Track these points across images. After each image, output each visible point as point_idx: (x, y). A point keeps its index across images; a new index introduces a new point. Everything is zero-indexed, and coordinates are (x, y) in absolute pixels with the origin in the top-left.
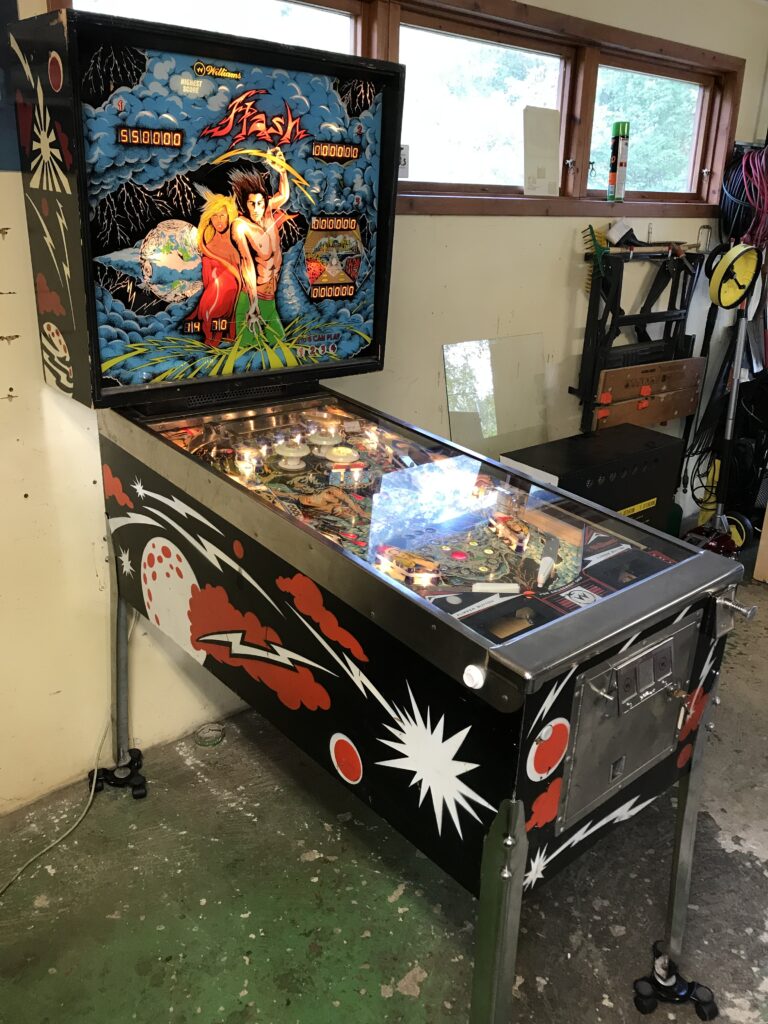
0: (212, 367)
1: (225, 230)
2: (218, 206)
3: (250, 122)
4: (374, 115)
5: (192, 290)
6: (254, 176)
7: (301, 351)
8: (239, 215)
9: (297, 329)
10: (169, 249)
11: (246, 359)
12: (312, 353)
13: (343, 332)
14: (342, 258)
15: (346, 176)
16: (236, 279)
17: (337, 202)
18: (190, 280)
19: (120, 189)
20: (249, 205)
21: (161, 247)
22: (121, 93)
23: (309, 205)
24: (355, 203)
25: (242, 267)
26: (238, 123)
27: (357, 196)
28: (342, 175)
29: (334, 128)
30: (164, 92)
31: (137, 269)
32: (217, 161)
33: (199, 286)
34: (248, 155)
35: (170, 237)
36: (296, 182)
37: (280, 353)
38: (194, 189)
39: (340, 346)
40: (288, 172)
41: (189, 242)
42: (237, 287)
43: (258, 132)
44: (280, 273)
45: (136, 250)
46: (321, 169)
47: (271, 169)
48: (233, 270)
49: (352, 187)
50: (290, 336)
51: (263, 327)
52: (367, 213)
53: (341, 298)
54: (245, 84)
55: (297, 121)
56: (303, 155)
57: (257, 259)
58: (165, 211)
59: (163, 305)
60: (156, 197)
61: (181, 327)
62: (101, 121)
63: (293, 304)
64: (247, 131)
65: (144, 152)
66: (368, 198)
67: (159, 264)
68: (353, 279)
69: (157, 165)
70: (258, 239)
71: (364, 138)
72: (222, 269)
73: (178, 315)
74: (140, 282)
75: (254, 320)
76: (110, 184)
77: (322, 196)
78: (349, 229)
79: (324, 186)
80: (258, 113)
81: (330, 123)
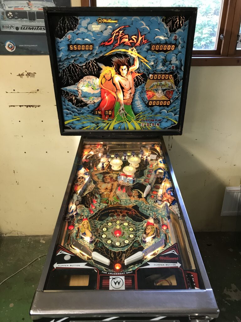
0: (105, 127)
1: (110, 79)
2: (107, 71)
3: (121, 39)
4: (184, 30)
5: (97, 100)
6: (123, 59)
7: (143, 124)
8: (116, 74)
9: (141, 116)
10: (88, 86)
11: (119, 125)
12: (148, 125)
13: (163, 119)
14: (164, 90)
15: (167, 57)
16: (115, 97)
17: (162, 68)
18: (96, 97)
19: (69, 66)
20: (121, 70)
21: (85, 85)
22: (69, 33)
23: (148, 70)
24: (172, 68)
25: (117, 93)
26: (116, 40)
27: (173, 65)
28: (165, 57)
29: (162, 38)
30: (86, 31)
31: (76, 92)
32: (107, 54)
33: (100, 99)
34: (120, 51)
35: (88, 82)
36: (142, 61)
37: (133, 124)
38: (97, 65)
39: (161, 124)
40: (138, 57)
41: (96, 84)
42: (116, 100)
43: (125, 42)
44: (134, 95)
45: (76, 86)
46: (154, 55)
47: (131, 56)
48: (114, 94)
49: (170, 62)
50: (138, 118)
51: (126, 115)
52: (178, 72)
53: (163, 106)
54: (119, 24)
55: (143, 36)
56: (146, 50)
57: (124, 90)
58: (86, 73)
59: (86, 105)
60: (83, 68)
61: (93, 112)
62: (62, 43)
63: (139, 107)
64: (120, 42)
65: (78, 53)
66: (179, 66)
67: (84, 91)
68: (170, 99)
69: (83, 57)
70: (124, 82)
71: (177, 41)
72: (109, 93)
73: (92, 108)
74: (77, 97)
75: (122, 112)
76: (66, 64)
77: (155, 66)
78: (168, 79)
79: (156, 62)
80: (125, 35)
81: (160, 36)
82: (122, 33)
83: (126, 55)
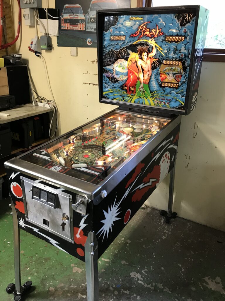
0: (128, 100)
1: (135, 63)
2: (134, 56)
3: (144, 32)
4: (192, 24)
5: (125, 78)
6: (145, 47)
7: (156, 102)
8: (139, 59)
9: (155, 95)
10: (120, 66)
11: (138, 100)
12: (160, 103)
13: (173, 99)
14: (174, 74)
15: (178, 47)
16: (137, 77)
17: (174, 55)
18: (124, 75)
19: (110, 51)
20: (142, 56)
21: (118, 66)
22: (112, 28)
23: (162, 56)
24: (181, 56)
25: (139, 74)
26: (141, 32)
27: (182, 54)
28: (176, 46)
29: (174, 31)
30: (122, 26)
31: (112, 71)
32: (134, 43)
33: (127, 77)
34: (143, 41)
35: (120, 63)
36: (158, 49)
37: (149, 100)
38: (127, 51)
39: (170, 103)
40: (156, 46)
41: (125, 65)
42: (137, 79)
43: (147, 34)
44: (151, 76)
45: (112, 66)
46: (168, 45)
47: (150, 45)
48: (136, 74)
49: (180, 51)
50: (153, 96)
51: (144, 92)
52: (186, 60)
53: (173, 88)
54: (144, 21)
55: (160, 30)
56: (162, 40)
57: (144, 72)
58: (120, 57)
59: (117, 81)
60: (118, 53)
61: (122, 87)
62: (107, 36)
63: (154, 87)
64: (143, 34)
65: (115, 42)
66: (187, 55)
67: (117, 70)
68: (178, 82)
69: (118, 45)
70: (144, 66)
71: (186, 33)
72: (133, 73)
73: (121, 84)
74: (113, 74)
75: (141, 89)
76: (108, 50)
77: (167, 53)
78: (178, 65)
79: (168, 50)
80: (147, 29)
81: (173, 29)
82: (146, 27)
83: (146, 44)
